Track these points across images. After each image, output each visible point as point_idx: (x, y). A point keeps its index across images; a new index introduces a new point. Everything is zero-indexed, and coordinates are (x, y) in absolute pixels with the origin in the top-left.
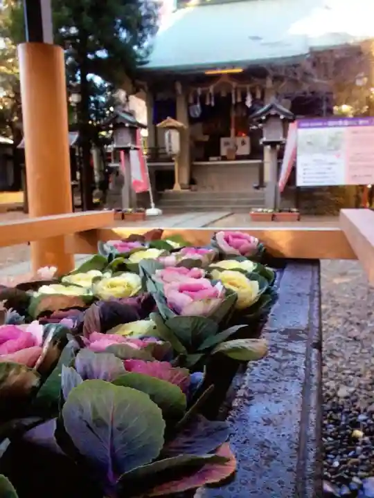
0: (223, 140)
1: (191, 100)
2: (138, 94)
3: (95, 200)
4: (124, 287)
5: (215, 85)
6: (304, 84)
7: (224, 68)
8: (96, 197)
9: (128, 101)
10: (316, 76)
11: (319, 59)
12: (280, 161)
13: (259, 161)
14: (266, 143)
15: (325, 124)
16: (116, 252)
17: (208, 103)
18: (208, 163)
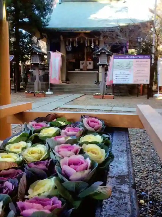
0: (81, 62)
1: (67, 44)
2: (43, 39)
3: (21, 87)
4: (38, 153)
5: (78, 37)
6: (117, 40)
7: (82, 30)
8: (22, 85)
9: (38, 42)
10: (121, 36)
11: (123, 29)
12: (106, 72)
13: (97, 72)
14: (100, 65)
15: (125, 57)
16: (33, 129)
17: (75, 45)
18: (75, 72)
